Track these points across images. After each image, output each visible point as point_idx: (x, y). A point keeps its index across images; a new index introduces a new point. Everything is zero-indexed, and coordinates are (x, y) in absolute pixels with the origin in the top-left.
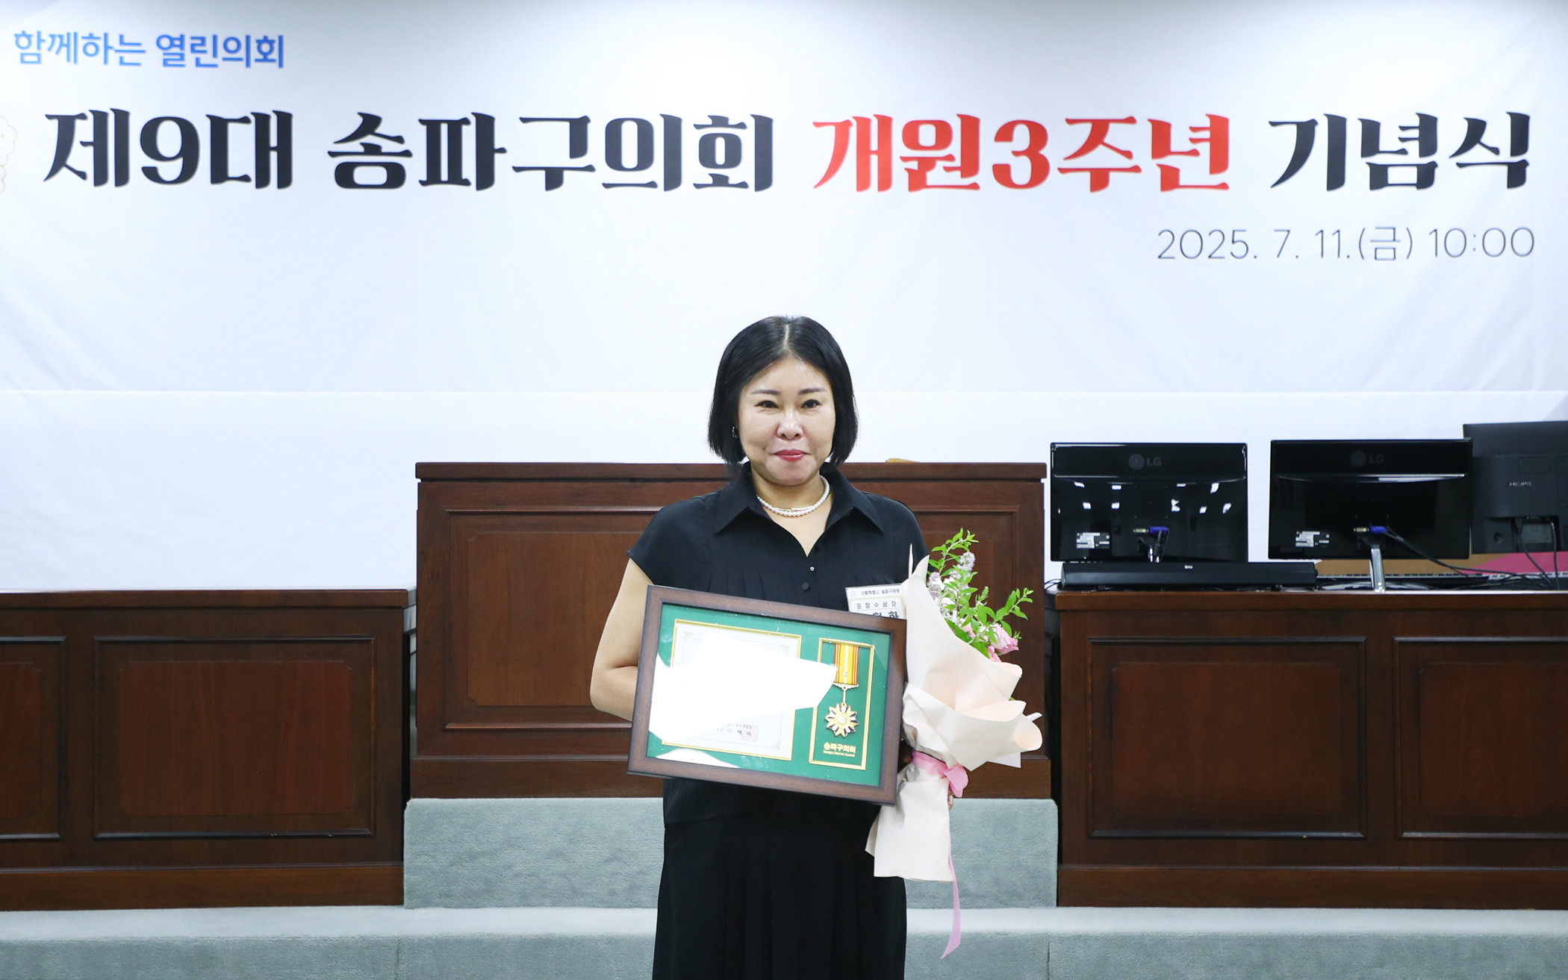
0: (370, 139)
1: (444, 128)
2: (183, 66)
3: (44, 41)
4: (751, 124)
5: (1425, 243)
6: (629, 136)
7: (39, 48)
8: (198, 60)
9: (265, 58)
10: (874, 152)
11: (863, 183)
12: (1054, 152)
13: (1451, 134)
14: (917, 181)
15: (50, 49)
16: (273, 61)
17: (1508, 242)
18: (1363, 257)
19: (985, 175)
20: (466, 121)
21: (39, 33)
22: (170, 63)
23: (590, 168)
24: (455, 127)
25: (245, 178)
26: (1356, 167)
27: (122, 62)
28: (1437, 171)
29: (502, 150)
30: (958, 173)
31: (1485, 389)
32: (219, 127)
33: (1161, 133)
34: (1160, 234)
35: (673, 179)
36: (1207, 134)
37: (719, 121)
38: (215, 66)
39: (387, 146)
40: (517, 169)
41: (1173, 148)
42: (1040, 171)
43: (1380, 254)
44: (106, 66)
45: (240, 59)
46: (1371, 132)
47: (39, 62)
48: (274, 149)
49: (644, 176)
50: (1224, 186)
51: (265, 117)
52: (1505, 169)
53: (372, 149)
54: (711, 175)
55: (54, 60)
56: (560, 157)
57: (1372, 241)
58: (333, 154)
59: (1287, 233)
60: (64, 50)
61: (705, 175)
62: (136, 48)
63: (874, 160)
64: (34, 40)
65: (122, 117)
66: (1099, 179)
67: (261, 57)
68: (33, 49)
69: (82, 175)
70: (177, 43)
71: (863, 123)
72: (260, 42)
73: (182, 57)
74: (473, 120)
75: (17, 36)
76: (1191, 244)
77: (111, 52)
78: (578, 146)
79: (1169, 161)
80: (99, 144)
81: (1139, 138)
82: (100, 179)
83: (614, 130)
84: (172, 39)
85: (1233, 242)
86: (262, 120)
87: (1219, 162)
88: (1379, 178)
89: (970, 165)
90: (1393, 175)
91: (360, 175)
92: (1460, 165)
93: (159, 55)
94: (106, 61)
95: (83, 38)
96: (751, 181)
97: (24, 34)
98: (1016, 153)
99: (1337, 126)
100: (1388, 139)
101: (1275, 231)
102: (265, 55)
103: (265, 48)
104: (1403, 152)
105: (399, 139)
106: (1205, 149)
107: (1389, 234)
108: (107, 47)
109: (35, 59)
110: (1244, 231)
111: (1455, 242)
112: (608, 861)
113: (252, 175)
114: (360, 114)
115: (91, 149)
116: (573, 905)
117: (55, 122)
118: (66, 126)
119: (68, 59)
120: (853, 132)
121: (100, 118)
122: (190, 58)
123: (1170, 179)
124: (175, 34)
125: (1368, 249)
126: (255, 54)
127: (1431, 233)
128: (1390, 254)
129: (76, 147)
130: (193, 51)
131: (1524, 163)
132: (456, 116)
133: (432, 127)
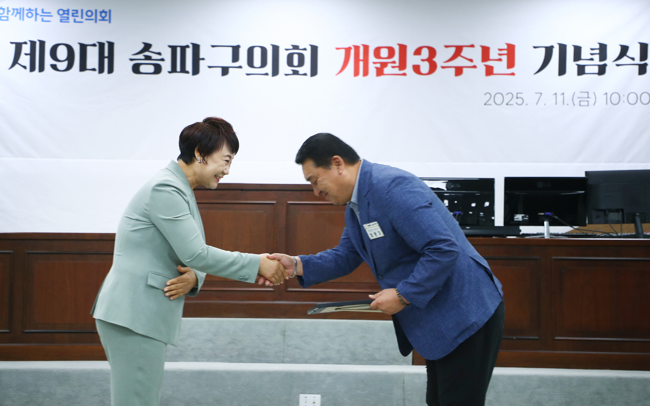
0: (147, 53)
1: (179, 50)
2: (68, 22)
3: (10, 11)
4: (309, 49)
5: (601, 99)
6: (257, 54)
7: (8, 14)
8: (75, 20)
9: (103, 19)
10: (361, 60)
11: (356, 73)
12: (439, 60)
13: (613, 52)
14: (380, 72)
15: (12, 14)
16: (106, 20)
17: (639, 98)
18: (574, 105)
19: (409, 69)
20: (188, 46)
21: (8, 8)
22: (63, 21)
23: (240, 67)
24: (183, 49)
25: (94, 70)
26: (571, 66)
27: (43, 21)
28: (607, 68)
29: (203, 59)
31: (629, 162)
32: (83, 48)
33: (486, 51)
34: (485, 94)
35: (275, 72)
36: (506, 52)
37: (296, 47)
38: (82, 22)
39: (154, 56)
40: (210, 67)
41: (491, 57)
42: (433, 67)
43: (582, 103)
44: (36, 22)
45: (92, 20)
46: (578, 51)
47: (7, 20)
48: (106, 57)
49: (263, 70)
50: (513, 74)
51: (103, 44)
52: (637, 67)
53: (148, 58)
54: (292, 70)
55: (14, 19)
56: (227, 61)
57: (579, 98)
58: (131, 60)
59: (540, 94)
60: (18, 15)
61: (289, 70)
62: (49, 14)
63: (361, 64)
64: (6, 11)
65: (42, 43)
66: (459, 71)
67: (101, 18)
68: (5, 14)
69: (25, 67)
70: (66, 12)
71: (357, 48)
72: (101, 12)
73: (68, 18)
74: (191, 46)
76: (499, 99)
77: (38, 16)
78: (235, 58)
79: (489, 63)
80: (32, 54)
81: (476, 54)
82: (32, 69)
83: (251, 51)
84: (64, 11)
85: (517, 98)
86: (101, 45)
87: (511, 64)
88: (581, 70)
89: (402, 65)
90: (587, 70)
91: (143, 69)
92: (618, 65)
93: (58, 18)
94: (36, 20)
95: (27, 10)
96: (309, 73)
97: (2, 8)
98: (423, 60)
99: (563, 48)
100: (585, 54)
101: (536, 93)
103: (103, 15)
104: (592, 59)
105: (159, 54)
106: (505, 58)
107: (586, 95)
108: (37, 14)
109: (6, 18)
110: (521, 93)
111: (615, 98)
112: (230, 343)
113: (97, 68)
114: (144, 43)
115: (28, 57)
116: (215, 361)
117: (14, 45)
118: (19, 46)
119: (20, 19)
120: (352, 52)
121: (33, 44)
122: (71, 19)
123: (489, 71)
124: (65, 9)
125: (577, 101)
126: (99, 17)
127: (604, 95)
128: (586, 103)
129: (22, 55)
130: (73, 16)
131: (646, 65)
132: (184, 44)
133: (174, 49)
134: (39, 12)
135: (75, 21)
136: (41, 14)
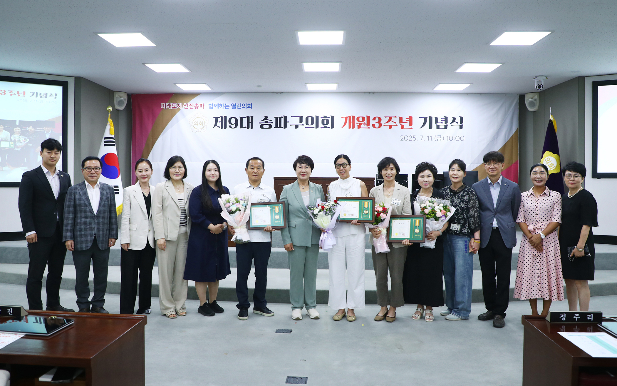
0: (266, 120)
1: (278, 118)
2: (235, 109)
4: (330, 117)
5: (446, 138)
6: (310, 119)
9: (249, 107)
10: (352, 122)
11: (350, 127)
12: (383, 122)
13: (450, 120)
14: (359, 127)
15: (214, 106)
17: (460, 138)
18: (435, 141)
19: (371, 126)
20: (282, 117)
23: (303, 125)
24: (280, 118)
25: (246, 127)
26: (434, 125)
27: (226, 108)
28: (448, 126)
29: (288, 122)
30: (366, 126)
32: (241, 119)
33: (401, 119)
34: (401, 136)
35: (317, 127)
36: (409, 119)
37: (325, 117)
38: (241, 108)
39: (269, 121)
40: (291, 125)
41: (403, 122)
42: (380, 125)
43: (438, 140)
45: (245, 107)
46: (436, 119)
47: (212, 109)
48: (250, 122)
49: (312, 126)
50: (412, 128)
51: (249, 117)
52: (459, 126)
53: (266, 122)
54: (324, 126)
55: (215, 108)
56: (298, 123)
58: (260, 123)
60: (216, 106)
61: (322, 126)
62: (228, 106)
63: (352, 124)
64: (212, 105)
65: (226, 117)
66: (390, 127)
69: (219, 127)
71: (350, 117)
72: (248, 104)
73: (235, 107)
74: (283, 117)
75: (209, 104)
76: (406, 138)
77: (224, 107)
78: (301, 121)
79: (402, 124)
80: (222, 122)
81: (397, 120)
82: (222, 128)
83: (307, 118)
84: (234, 104)
85: (413, 138)
86: (248, 117)
87: (411, 124)
88: (438, 127)
89: (368, 124)
90: (440, 127)
91: (264, 126)
92: (452, 125)
93: (232, 107)
94: (223, 108)
95: (220, 104)
96: (331, 127)
97: (210, 104)
98: (376, 122)
99: (431, 118)
100: (440, 121)
101: (421, 136)
102: (249, 106)
103: (249, 105)
104: (442, 123)
105: (271, 120)
106: (408, 122)
107: (440, 137)
108: (223, 106)
110: (415, 136)
111: (451, 138)
113: (247, 127)
114: (265, 116)
115: (220, 123)
117: (215, 118)
118: (217, 119)
119: (217, 108)
120: (348, 118)
121: (222, 117)
122: (237, 107)
123: (402, 127)
125: (436, 139)
126: (247, 106)
128: (440, 140)
129: (218, 122)
130: (237, 106)
131: (462, 125)
132: (281, 116)
133: (276, 118)
134: (224, 105)
135: (238, 108)
136: (225, 106)
